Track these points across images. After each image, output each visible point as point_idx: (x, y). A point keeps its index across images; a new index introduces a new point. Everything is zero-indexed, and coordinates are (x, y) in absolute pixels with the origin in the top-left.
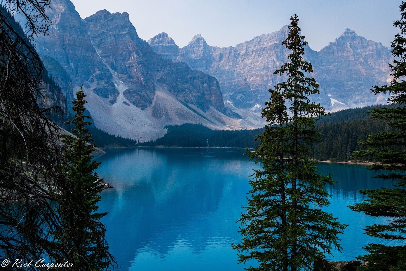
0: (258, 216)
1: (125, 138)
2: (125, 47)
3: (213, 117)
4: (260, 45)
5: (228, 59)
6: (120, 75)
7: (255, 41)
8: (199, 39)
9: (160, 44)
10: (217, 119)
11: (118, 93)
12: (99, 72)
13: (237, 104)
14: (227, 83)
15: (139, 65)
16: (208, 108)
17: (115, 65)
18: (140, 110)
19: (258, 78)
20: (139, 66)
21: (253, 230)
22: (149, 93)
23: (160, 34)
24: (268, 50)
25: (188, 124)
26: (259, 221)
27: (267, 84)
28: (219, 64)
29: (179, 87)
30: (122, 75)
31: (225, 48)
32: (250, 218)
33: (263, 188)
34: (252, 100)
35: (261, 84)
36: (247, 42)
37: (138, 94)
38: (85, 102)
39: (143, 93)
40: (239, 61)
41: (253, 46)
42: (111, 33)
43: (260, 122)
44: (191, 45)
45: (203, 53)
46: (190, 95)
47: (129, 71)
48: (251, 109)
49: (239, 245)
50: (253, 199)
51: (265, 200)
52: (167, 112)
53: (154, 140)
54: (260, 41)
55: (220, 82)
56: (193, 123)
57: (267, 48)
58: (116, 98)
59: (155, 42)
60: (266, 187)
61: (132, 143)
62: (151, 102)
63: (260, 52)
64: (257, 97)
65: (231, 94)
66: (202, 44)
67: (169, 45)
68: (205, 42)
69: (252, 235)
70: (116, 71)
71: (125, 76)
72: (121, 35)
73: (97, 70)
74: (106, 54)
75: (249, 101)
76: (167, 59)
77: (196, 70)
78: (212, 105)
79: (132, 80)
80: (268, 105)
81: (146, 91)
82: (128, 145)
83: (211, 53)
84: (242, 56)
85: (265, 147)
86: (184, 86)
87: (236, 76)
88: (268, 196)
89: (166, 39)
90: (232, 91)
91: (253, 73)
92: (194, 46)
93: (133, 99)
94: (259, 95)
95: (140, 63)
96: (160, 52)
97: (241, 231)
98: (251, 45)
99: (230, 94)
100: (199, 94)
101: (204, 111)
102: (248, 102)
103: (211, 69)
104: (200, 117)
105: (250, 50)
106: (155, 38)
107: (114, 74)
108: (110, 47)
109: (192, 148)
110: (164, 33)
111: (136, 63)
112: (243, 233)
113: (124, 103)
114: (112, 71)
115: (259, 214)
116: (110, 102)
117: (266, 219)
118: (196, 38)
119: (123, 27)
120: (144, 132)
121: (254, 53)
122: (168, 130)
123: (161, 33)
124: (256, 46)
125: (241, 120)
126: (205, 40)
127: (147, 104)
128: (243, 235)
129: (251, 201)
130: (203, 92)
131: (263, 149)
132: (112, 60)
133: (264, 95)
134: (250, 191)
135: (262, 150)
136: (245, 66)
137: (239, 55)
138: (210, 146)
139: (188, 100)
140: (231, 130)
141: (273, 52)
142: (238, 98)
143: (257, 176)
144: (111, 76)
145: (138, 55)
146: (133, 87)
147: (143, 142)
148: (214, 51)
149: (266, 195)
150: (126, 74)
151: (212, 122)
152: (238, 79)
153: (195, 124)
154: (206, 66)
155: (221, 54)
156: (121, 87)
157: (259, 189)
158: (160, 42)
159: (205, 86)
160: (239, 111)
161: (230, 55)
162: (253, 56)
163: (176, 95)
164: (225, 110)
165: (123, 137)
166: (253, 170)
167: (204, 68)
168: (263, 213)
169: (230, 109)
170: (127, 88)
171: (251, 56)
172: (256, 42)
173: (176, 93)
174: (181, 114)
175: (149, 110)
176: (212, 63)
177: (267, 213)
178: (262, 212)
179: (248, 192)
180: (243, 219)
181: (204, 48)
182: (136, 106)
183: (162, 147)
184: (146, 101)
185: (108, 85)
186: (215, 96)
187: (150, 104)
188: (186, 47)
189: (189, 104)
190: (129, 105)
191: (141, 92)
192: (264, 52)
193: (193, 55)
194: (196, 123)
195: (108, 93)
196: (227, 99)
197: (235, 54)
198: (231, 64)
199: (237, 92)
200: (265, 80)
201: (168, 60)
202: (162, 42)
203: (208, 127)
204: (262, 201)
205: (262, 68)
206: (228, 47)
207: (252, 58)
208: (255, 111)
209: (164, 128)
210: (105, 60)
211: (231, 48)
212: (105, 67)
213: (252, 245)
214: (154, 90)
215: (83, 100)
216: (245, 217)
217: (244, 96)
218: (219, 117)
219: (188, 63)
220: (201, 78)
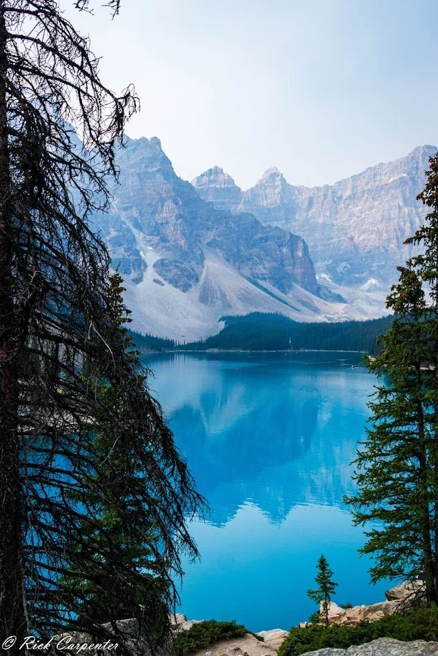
0: (383, 455)
1: (157, 338)
2: (155, 193)
3: (298, 301)
4: (375, 181)
5: (322, 207)
6: (148, 238)
7: (367, 174)
8: (274, 176)
9: (211, 186)
10: (304, 304)
11: (146, 266)
12: (116, 233)
13: (338, 279)
14: (321, 245)
15: (177, 220)
16: (290, 287)
17: (140, 221)
18: (181, 292)
19: (373, 236)
20: (178, 222)
21: (375, 476)
22: (195, 265)
23: (211, 170)
24: (390, 188)
25: (257, 314)
26: (385, 463)
27: (389, 245)
28: (307, 215)
29: (242, 253)
30: (151, 237)
31: (317, 188)
32: (370, 458)
33: (391, 413)
34: (362, 273)
35: (377, 245)
36: (354, 178)
37: (176, 266)
38: (122, 289)
39: (186, 265)
40: (341, 209)
41: (363, 183)
42: (133, 170)
43: (376, 308)
44: (261, 185)
45: (282, 199)
46: (261, 267)
47: (162, 231)
48: (362, 287)
49: (355, 498)
50: (375, 431)
51: (393, 431)
52: (223, 295)
53: (204, 339)
54: (375, 175)
55: (310, 244)
56: (265, 311)
57: (388, 186)
58: (142, 274)
59: (203, 183)
60: (394, 412)
61: (169, 344)
62: (197, 280)
63: (376, 193)
64: (372, 267)
65: (329, 263)
66: (278, 183)
67: (226, 186)
68: (283, 180)
69: (374, 483)
70: (141, 231)
71: (156, 239)
72: (149, 173)
73: (113, 230)
74: (126, 205)
75: (359, 273)
76: (223, 209)
77: (269, 226)
78: (296, 281)
79: (167, 244)
80: (395, 290)
81: (189, 262)
82: (163, 349)
83: (294, 197)
84: (346, 199)
85: (392, 352)
86: (251, 251)
87: (336, 233)
88: (397, 426)
89: (221, 178)
90: (330, 258)
91: (364, 227)
92: (265, 187)
93: (170, 275)
94: (375, 264)
95: (179, 216)
96: (210, 199)
97: (357, 478)
98: (361, 182)
99: (325, 263)
100: (275, 264)
101: (283, 291)
102: (356, 275)
103: (295, 223)
104: (277, 301)
105: (359, 190)
106: (202, 175)
107: (139, 236)
108: (132, 194)
109: (265, 351)
110: (216, 168)
111: (173, 218)
112: (359, 481)
113: (156, 281)
114: (135, 231)
115: (384, 452)
116: (133, 280)
117: (395, 459)
118: (269, 174)
119: (152, 161)
120: (187, 328)
121: (366, 195)
122: (226, 324)
123: (212, 167)
124: (369, 182)
125: (345, 305)
126: (284, 176)
127: (191, 282)
128: (360, 483)
129: (371, 434)
130: (282, 261)
131: (390, 356)
132: (135, 213)
133: (383, 263)
134: (370, 418)
135: (387, 357)
136: (350, 216)
137: (340, 198)
138: (295, 348)
139: (257, 274)
140: (328, 322)
141: (398, 193)
142: (339, 269)
143: (381, 396)
144: (133, 240)
145: (177, 204)
146: (169, 255)
147: (186, 343)
148: (300, 193)
149: (394, 424)
150: (158, 235)
151: (297, 310)
152: (339, 237)
153: (269, 314)
154: (286, 219)
155: (310, 198)
156: (150, 256)
157: (385, 414)
158: (210, 182)
159: (284, 250)
160: (342, 290)
161: (325, 198)
162: (364, 199)
163: (237, 266)
164: (318, 290)
165: (155, 336)
166: (374, 386)
167: (283, 221)
168: (390, 451)
169: (326, 288)
170: (159, 258)
171: (360, 199)
172: (369, 176)
173: (237, 264)
174: (246, 298)
175: (195, 292)
176: (295, 214)
177: (397, 450)
178: (389, 449)
179: (367, 419)
180: (360, 460)
181: (283, 190)
182: (175, 286)
183: (216, 351)
184: (190, 277)
185: (129, 254)
186: (301, 268)
187: (197, 282)
188: (252, 189)
189: (259, 281)
190: (163, 285)
191: (182, 263)
192: (383, 192)
193: (265, 202)
194: (270, 312)
195: (129, 265)
196: (322, 272)
197: (333, 197)
198: (328, 214)
199: (337, 260)
200: (384, 238)
201: (224, 211)
202: (214, 181)
203: (291, 318)
204: (388, 434)
205: (380, 219)
206: (322, 185)
207: (362, 202)
208: (369, 291)
209: (220, 321)
210: (124, 213)
211: (327, 187)
212: (124, 226)
213: (375, 498)
214: (203, 259)
215: (119, 287)
216: (363, 457)
217: (350, 267)
218: (309, 301)
219: (256, 214)
220: (278, 239)
